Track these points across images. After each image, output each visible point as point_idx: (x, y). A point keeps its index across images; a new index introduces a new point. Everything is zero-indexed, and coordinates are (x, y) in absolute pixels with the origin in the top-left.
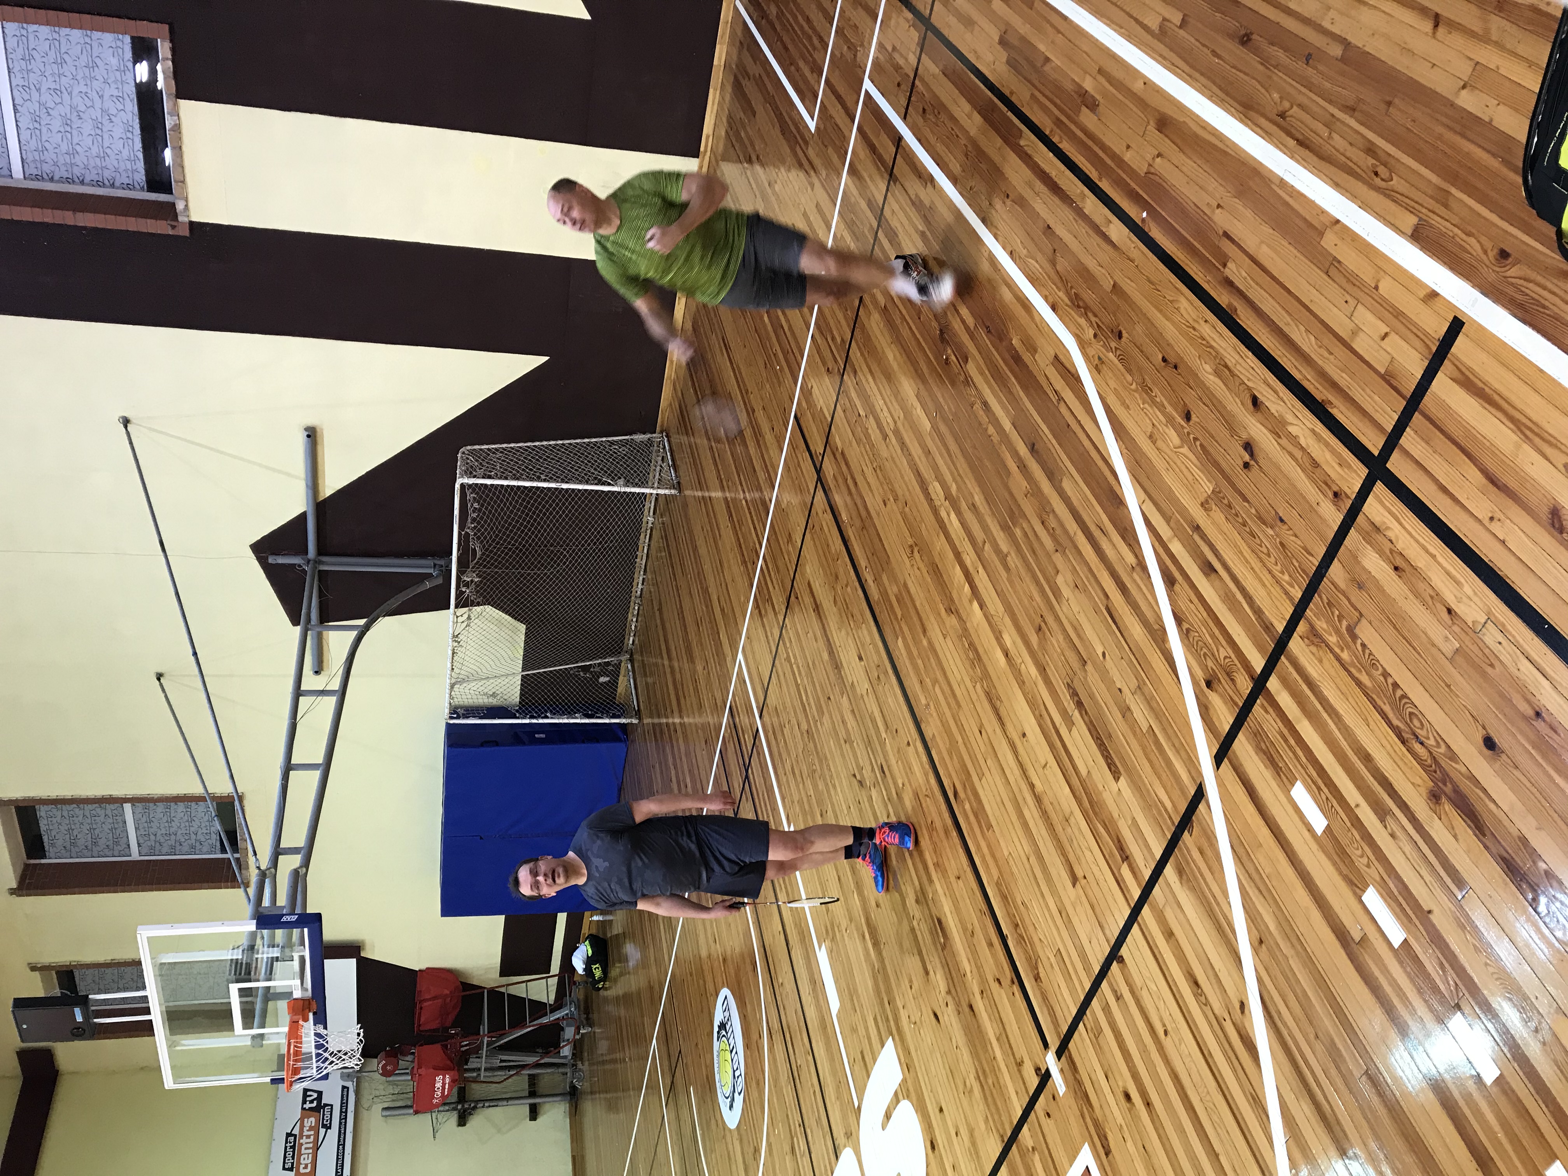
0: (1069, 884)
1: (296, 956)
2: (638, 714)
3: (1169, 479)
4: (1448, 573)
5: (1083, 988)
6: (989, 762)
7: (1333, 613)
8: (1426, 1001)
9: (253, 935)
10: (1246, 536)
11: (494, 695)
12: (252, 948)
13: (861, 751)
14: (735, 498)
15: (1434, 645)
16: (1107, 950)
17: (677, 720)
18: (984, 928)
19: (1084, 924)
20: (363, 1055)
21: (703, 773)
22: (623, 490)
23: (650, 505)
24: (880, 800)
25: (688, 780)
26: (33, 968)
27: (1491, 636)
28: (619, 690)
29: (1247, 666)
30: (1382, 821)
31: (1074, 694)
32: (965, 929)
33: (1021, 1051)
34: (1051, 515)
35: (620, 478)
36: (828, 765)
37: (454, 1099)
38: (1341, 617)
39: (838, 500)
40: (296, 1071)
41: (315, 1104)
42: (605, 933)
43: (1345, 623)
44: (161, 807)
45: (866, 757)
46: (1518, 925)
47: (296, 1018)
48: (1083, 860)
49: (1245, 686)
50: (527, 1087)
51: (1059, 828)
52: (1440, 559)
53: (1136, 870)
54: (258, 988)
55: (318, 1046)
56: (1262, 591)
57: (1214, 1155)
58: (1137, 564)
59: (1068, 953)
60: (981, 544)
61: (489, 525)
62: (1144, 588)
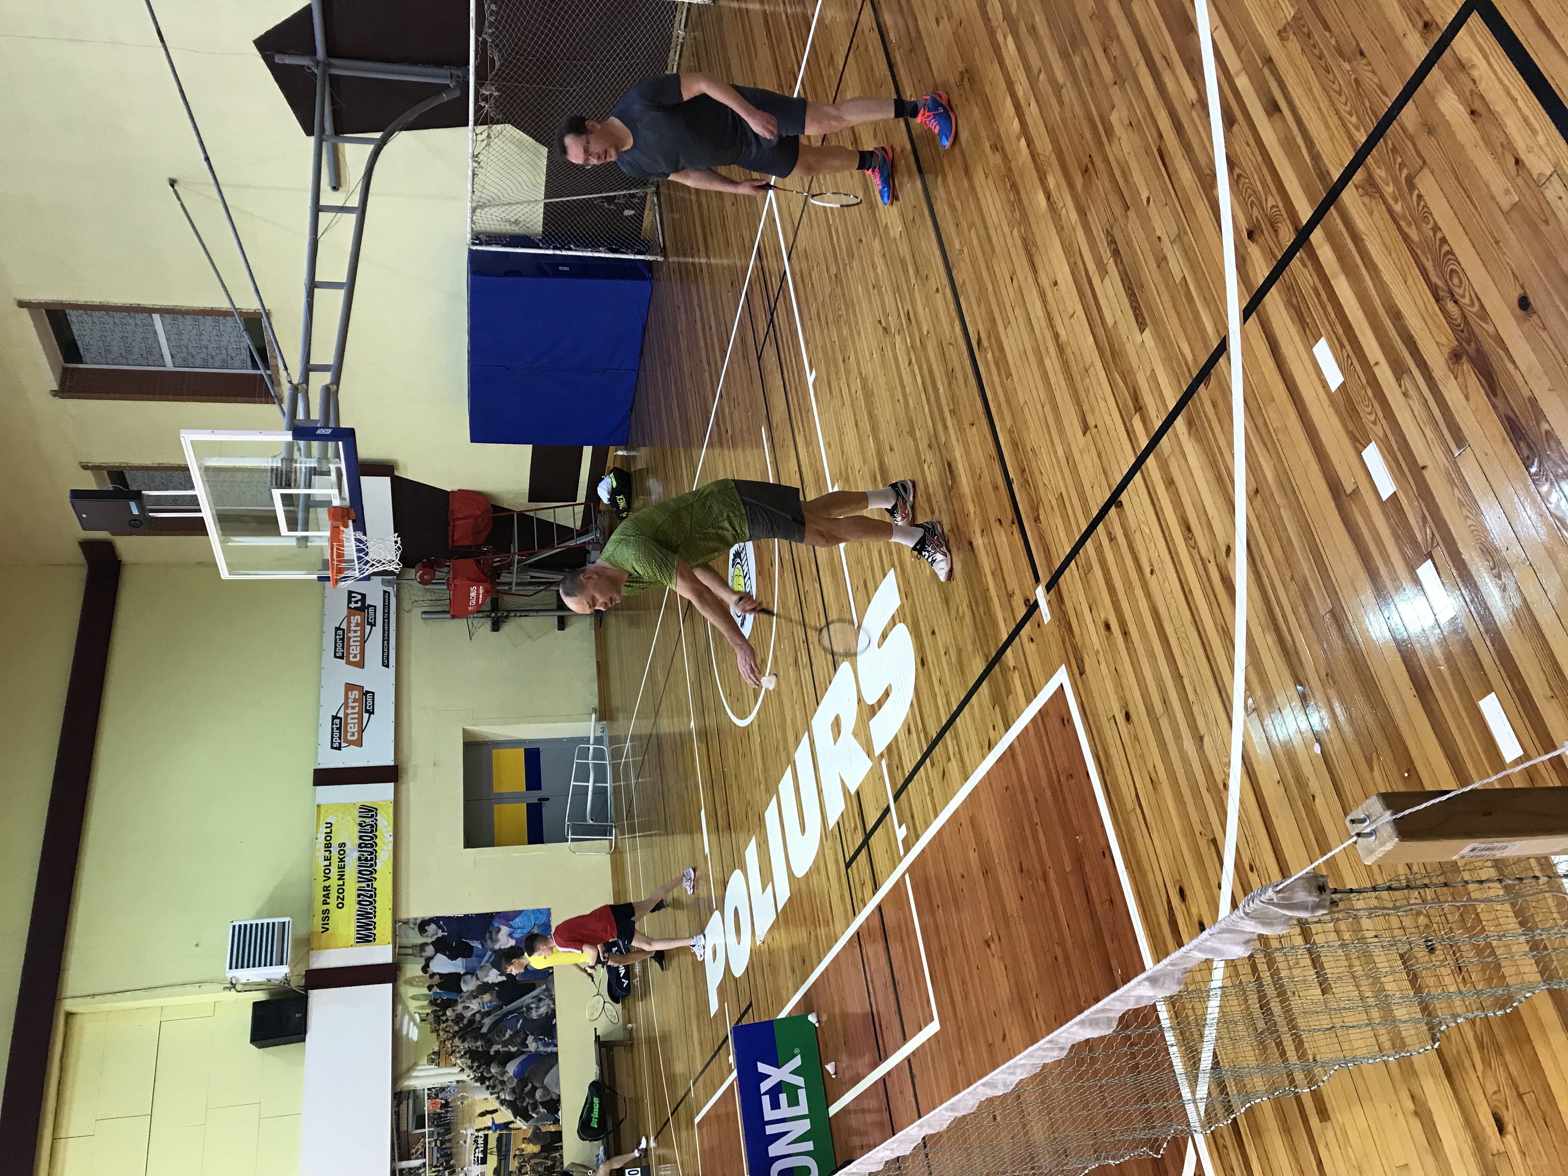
0: (1080, 433)
1: (333, 467)
2: (664, 252)
4: (1526, 120)
5: (1079, 528)
6: (1017, 311)
7: (1395, 160)
9: (290, 446)
10: (1321, 71)
11: (516, 222)
12: (290, 457)
13: (889, 299)
14: (775, 12)
15: (1493, 198)
16: (1108, 495)
17: (703, 261)
18: (991, 471)
19: (1088, 470)
20: (401, 561)
21: (728, 315)
23: (681, 17)
24: (903, 347)
25: (713, 323)
26: (85, 467)
27: (1554, 191)
28: (645, 224)
29: (1293, 216)
30: (1398, 379)
31: (1112, 242)
32: (973, 473)
33: (1013, 584)
34: (1115, 42)
36: (854, 311)
37: (488, 607)
38: (1402, 165)
39: (888, 19)
40: (340, 571)
41: (359, 604)
42: (629, 467)
43: (1405, 172)
44: (189, 319)
45: (893, 306)
47: (336, 524)
48: (1097, 409)
49: (1287, 237)
51: (1077, 378)
52: (1521, 103)
53: (1148, 421)
54: (298, 495)
55: (359, 550)
56: (1325, 135)
57: (1178, 677)
58: (1198, 101)
59: (1070, 497)
60: (1036, 73)
61: (507, 31)
62: (1201, 129)
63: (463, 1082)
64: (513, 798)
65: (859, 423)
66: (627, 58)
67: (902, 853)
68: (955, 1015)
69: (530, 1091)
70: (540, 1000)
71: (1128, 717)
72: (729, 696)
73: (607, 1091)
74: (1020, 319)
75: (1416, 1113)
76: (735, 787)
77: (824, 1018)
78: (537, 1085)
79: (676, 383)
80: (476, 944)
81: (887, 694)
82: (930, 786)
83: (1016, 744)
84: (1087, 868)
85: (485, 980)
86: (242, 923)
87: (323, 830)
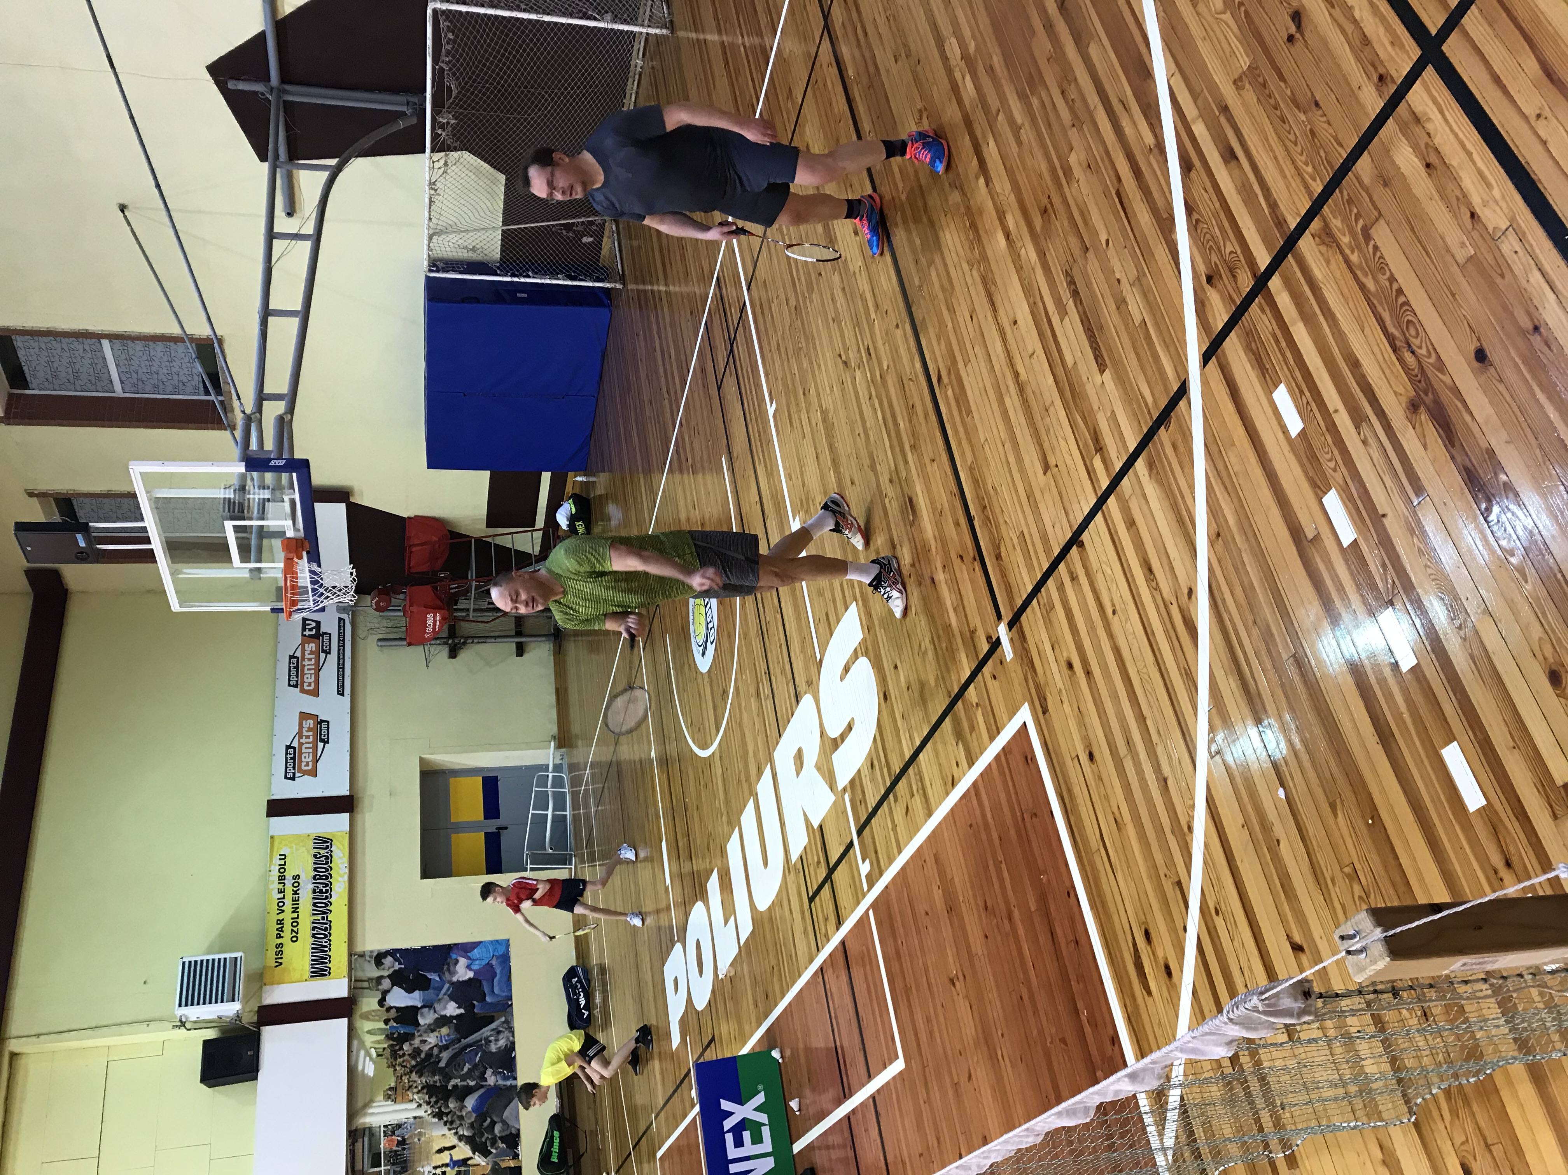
0: (1040, 471)
1: (286, 498)
2: (622, 279)
3: (1205, 50)
4: (1481, 174)
5: (1041, 567)
6: (977, 349)
7: (1351, 211)
8: (1362, 596)
9: (243, 477)
10: (1277, 121)
11: (474, 249)
12: (243, 488)
13: (848, 333)
14: (733, 44)
15: (1448, 250)
16: (1069, 535)
17: (663, 288)
18: (952, 508)
19: (1049, 512)
20: (356, 592)
21: (687, 344)
22: (610, 26)
23: (639, 46)
24: (864, 382)
25: (673, 352)
26: (31, 494)
27: (1509, 245)
28: (603, 252)
29: (1251, 262)
30: (1357, 427)
31: (1072, 282)
32: (934, 509)
33: (975, 621)
34: (1073, 85)
35: (607, 12)
36: (814, 344)
37: (445, 634)
38: (1358, 216)
39: (845, 51)
40: (294, 603)
41: (314, 632)
42: (588, 494)
43: (1361, 223)
44: (139, 345)
45: (853, 340)
46: (1466, 532)
47: (291, 555)
48: (1058, 451)
49: (1246, 282)
50: (513, 626)
51: (1037, 417)
52: (1476, 156)
53: (1108, 462)
54: (252, 526)
55: (313, 582)
56: (1281, 183)
57: (1141, 719)
58: (1156, 146)
59: (1031, 536)
60: (994, 112)
61: (465, 59)
62: (1159, 173)
63: (420, 1117)
64: (471, 827)
65: (820, 456)
66: (585, 87)
67: (866, 888)
68: (920, 1054)
69: (488, 1126)
70: (499, 1032)
71: (1091, 756)
72: (690, 726)
73: (568, 1124)
74: (980, 356)
75: (1384, 1162)
76: (696, 818)
77: (788, 1053)
78: (495, 1119)
79: (635, 410)
80: (434, 976)
81: (850, 728)
82: (893, 821)
83: (980, 783)
84: (1052, 908)
85: (443, 1013)
86: (193, 959)
87: (277, 862)
